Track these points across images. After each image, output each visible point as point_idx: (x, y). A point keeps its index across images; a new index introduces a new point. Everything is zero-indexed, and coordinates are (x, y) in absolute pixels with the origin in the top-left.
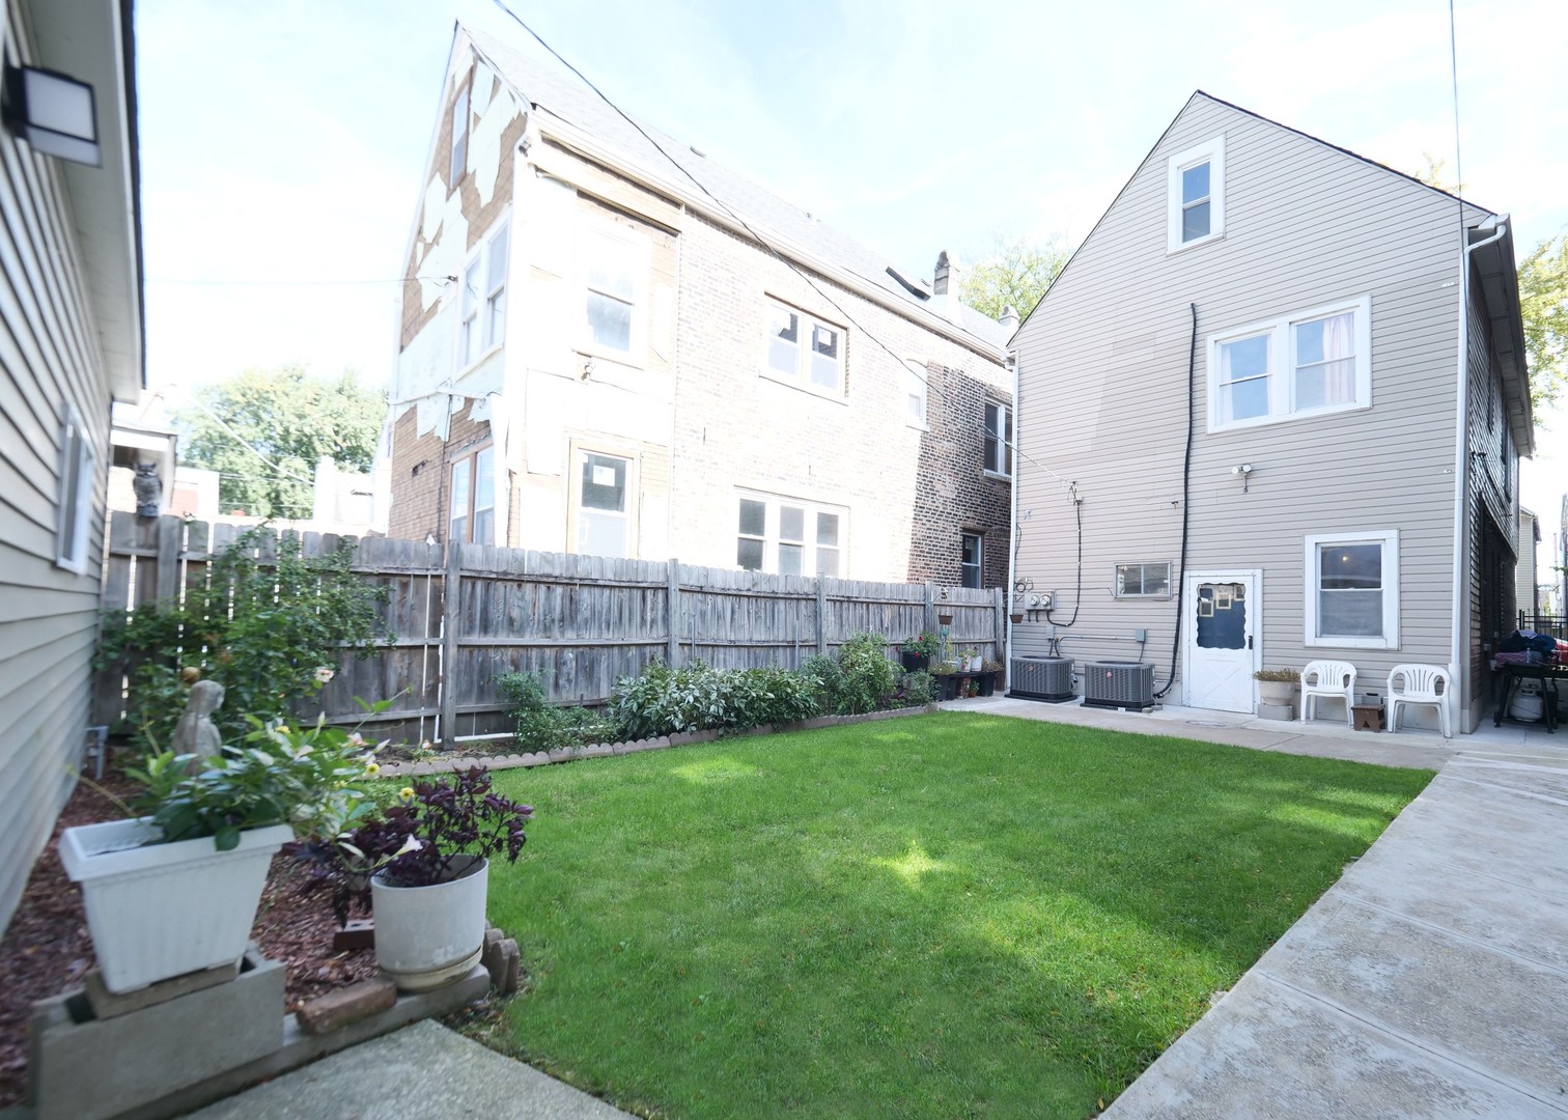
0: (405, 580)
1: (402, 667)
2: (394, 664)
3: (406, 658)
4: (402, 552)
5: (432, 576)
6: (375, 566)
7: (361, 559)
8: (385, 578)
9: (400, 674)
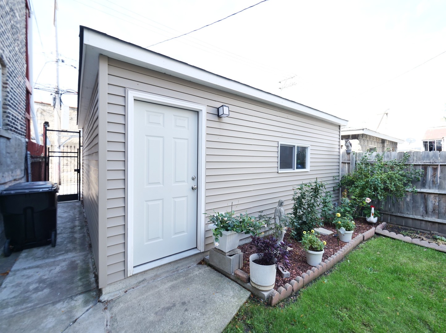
0: (435, 167)
1: (435, 202)
2: (431, 200)
3: (437, 199)
4: (433, 156)
5: (440, 165)
6: (419, 162)
7: (413, 160)
8: (425, 167)
9: (434, 204)
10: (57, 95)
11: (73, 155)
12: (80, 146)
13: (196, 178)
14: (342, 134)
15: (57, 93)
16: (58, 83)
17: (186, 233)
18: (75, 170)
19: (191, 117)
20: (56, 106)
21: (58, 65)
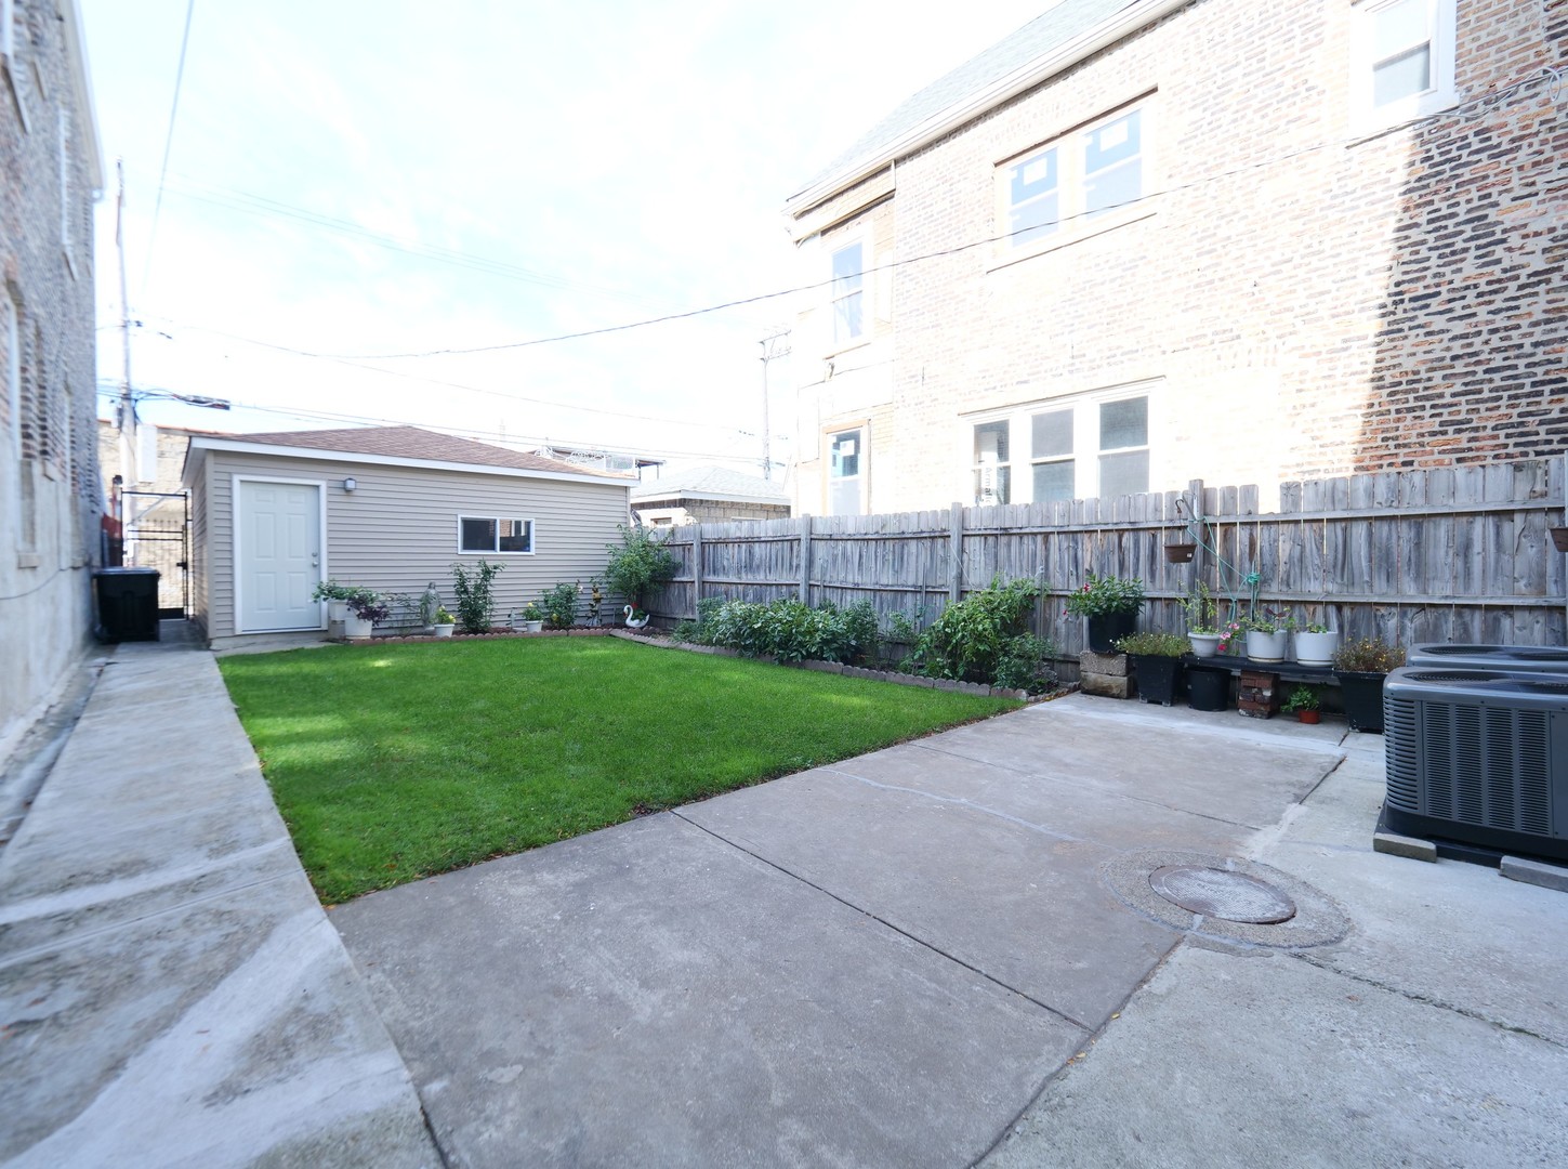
10: (125, 403)
11: (173, 536)
12: (187, 520)
13: (316, 555)
14: (633, 501)
15: (127, 397)
16: (127, 373)
17: (305, 610)
18: (178, 565)
19: (310, 493)
20: (124, 429)
21: (127, 335)
